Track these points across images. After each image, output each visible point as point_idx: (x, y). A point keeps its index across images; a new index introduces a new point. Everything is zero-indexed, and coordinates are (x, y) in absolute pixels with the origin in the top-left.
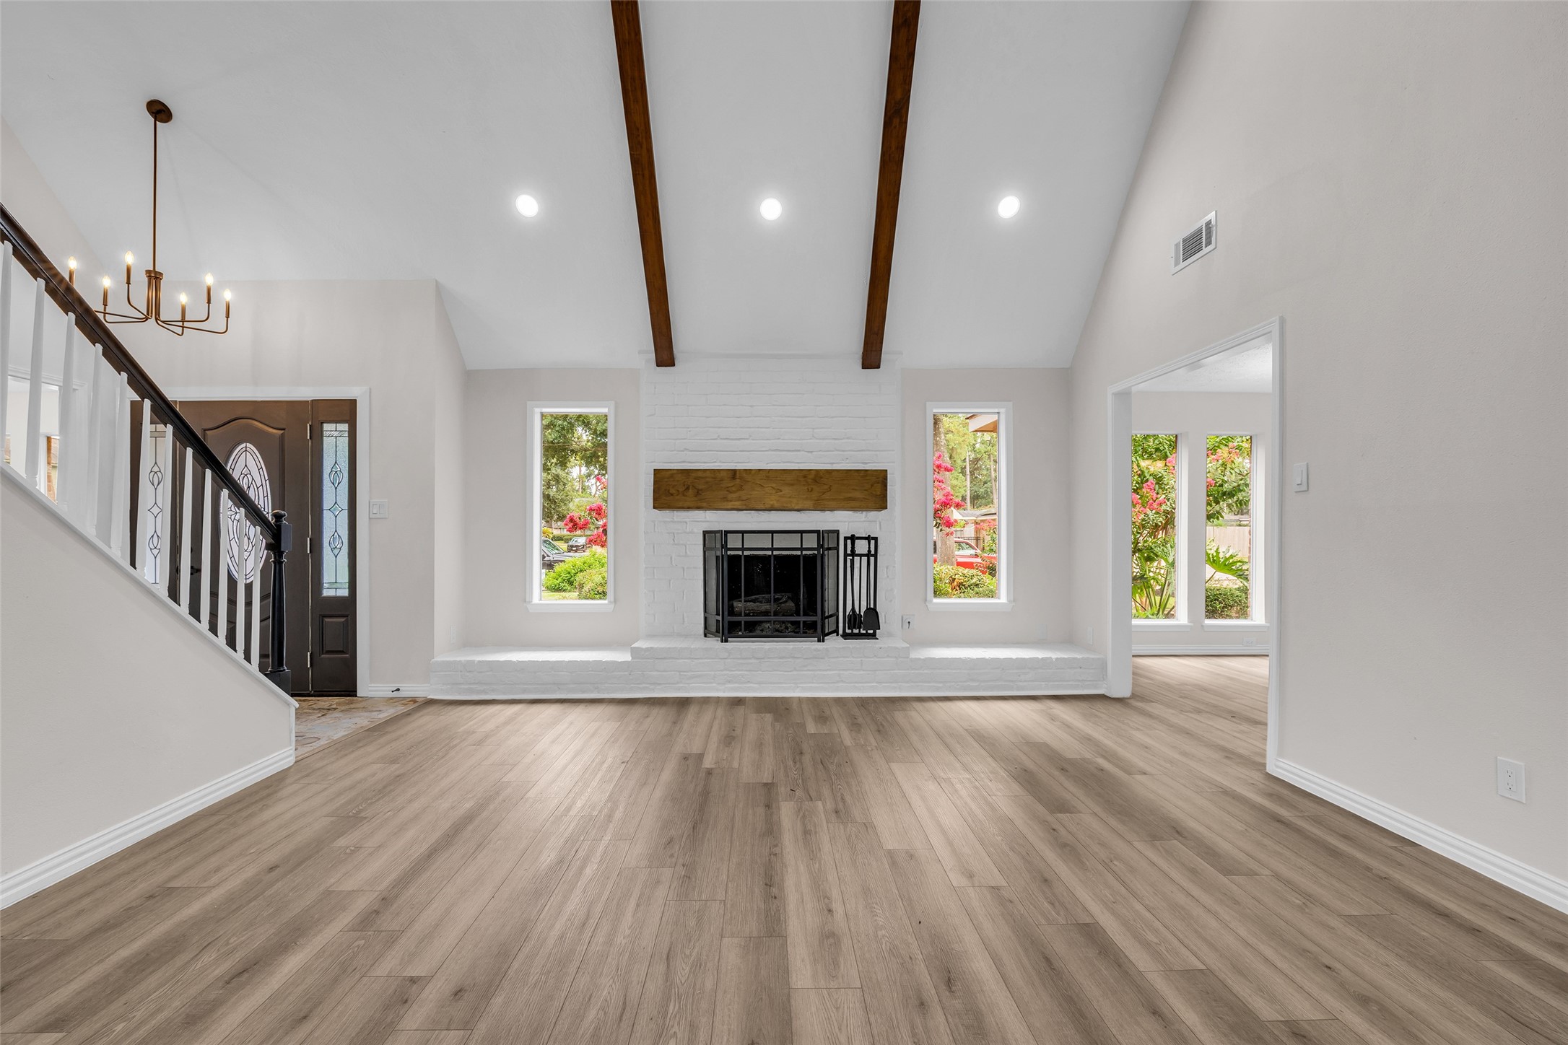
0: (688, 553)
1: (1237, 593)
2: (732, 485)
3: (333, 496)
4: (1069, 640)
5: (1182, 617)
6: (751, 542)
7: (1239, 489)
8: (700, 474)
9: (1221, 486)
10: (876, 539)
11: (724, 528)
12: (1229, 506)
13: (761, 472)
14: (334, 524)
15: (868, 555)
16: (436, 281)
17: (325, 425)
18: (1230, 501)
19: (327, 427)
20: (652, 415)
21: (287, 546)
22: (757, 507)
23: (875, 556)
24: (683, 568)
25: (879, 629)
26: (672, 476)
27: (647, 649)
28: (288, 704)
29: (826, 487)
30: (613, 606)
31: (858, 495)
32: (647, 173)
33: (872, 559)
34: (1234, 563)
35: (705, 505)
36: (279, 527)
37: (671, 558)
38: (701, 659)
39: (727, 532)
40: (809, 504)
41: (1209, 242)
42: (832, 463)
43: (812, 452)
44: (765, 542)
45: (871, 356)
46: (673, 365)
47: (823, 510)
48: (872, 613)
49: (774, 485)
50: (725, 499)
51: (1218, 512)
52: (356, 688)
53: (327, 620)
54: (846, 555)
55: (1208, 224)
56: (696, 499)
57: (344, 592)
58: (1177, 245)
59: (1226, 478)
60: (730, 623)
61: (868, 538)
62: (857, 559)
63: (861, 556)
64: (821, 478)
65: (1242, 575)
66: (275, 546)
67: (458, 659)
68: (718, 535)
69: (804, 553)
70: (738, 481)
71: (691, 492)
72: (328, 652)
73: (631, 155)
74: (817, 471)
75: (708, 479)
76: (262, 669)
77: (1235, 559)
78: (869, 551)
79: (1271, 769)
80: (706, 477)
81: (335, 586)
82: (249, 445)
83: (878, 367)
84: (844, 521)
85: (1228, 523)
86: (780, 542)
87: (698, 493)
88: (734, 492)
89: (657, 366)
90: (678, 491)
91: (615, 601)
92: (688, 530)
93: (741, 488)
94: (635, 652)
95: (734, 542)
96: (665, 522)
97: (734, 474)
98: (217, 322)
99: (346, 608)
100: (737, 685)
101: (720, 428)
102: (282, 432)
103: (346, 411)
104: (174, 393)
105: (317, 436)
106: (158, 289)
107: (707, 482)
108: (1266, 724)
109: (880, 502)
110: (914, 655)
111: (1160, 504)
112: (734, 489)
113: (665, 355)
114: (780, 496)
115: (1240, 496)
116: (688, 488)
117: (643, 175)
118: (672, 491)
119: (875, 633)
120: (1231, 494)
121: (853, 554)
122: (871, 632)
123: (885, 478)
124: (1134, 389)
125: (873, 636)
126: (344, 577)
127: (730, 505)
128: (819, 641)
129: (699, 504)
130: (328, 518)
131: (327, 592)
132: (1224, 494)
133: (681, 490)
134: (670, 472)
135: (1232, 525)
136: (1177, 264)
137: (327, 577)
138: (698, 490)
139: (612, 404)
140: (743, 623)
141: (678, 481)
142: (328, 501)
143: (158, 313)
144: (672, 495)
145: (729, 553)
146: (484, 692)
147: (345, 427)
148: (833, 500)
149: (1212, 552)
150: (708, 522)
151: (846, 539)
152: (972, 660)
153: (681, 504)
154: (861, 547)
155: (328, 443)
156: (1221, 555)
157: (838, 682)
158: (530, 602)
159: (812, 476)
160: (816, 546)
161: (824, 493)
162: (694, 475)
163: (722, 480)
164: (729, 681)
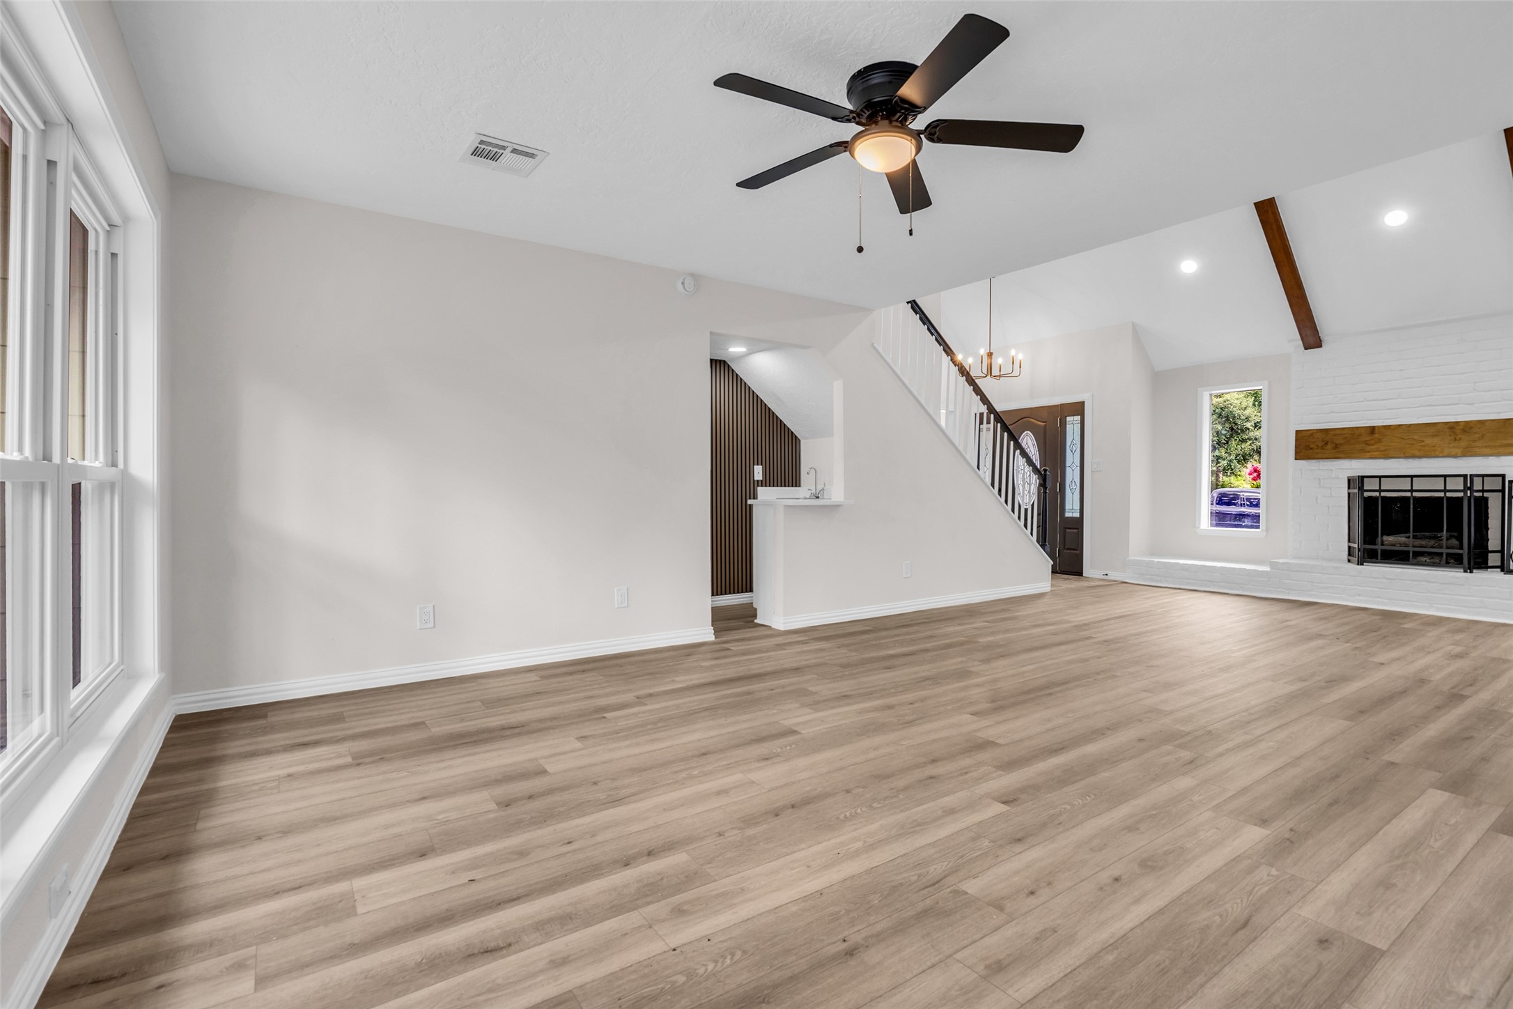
2: (1370, 438)
3: (1072, 459)
6: (1386, 485)
8: (1338, 432)
13: (1401, 427)
14: (1072, 475)
16: (1133, 323)
17: (1068, 418)
19: (1069, 419)
20: (1301, 388)
21: (1049, 485)
24: (1329, 507)
26: (1312, 435)
27: (1284, 563)
28: (1049, 562)
29: (1477, 436)
30: (1265, 533)
32: (1274, 227)
36: (1045, 475)
37: (1317, 498)
38: (1331, 574)
40: (1459, 451)
42: (1499, 413)
43: (1472, 404)
44: (1403, 485)
46: (1320, 346)
47: (1471, 456)
49: (1417, 437)
50: (1363, 451)
52: (1082, 571)
53: (1067, 530)
56: (1334, 451)
57: (1077, 515)
64: (1472, 428)
66: (1043, 484)
70: (1377, 435)
71: (1329, 446)
72: (1068, 549)
73: (1260, 220)
74: (1467, 423)
75: (1346, 436)
76: (1038, 541)
80: (1344, 434)
81: (1073, 511)
82: (1028, 432)
86: (1423, 484)
87: (1336, 447)
88: (1373, 445)
89: (1305, 349)
90: (1317, 446)
91: (1267, 530)
92: (1333, 476)
93: (1379, 441)
94: (1273, 565)
95: (1373, 485)
96: (1311, 470)
97: (1372, 430)
98: (1016, 373)
99: (1078, 524)
101: (1366, 391)
102: (1044, 424)
103: (1078, 409)
104: (999, 407)
105: (1063, 424)
106: (991, 358)
107: (1345, 438)
112: (1372, 442)
113: (1311, 336)
114: (1423, 446)
116: (1326, 443)
117: (1272, 229)
118: (1312, 446)
126: (1077, 507)
128: (1465, 571)
129: (1337, 456)
130: (1068, 471)
131: (1068, 515)
133: (1320, 445)
134: (1310, 432)
137: (1068, 506)
138: (1336, 445)
139: (1266, 382)
140: (1379, 551)
141: (1318, 438)
142: (1068, 463)
143: (991, 373)
144: (1311, 449)
145: (1368, 494)
146: (1157, 581)
147: (1078, 418)
148: (1486, 447)
150: (1353, 469)
153: (1320, 456)
155: (1069, 428)
158: (1199, 528)
159: (1461, 427)
160: (1462, 488)
161: (1474, 441)
162: (1333, 433)
163: (1360, 435)
164: (1359, 595)
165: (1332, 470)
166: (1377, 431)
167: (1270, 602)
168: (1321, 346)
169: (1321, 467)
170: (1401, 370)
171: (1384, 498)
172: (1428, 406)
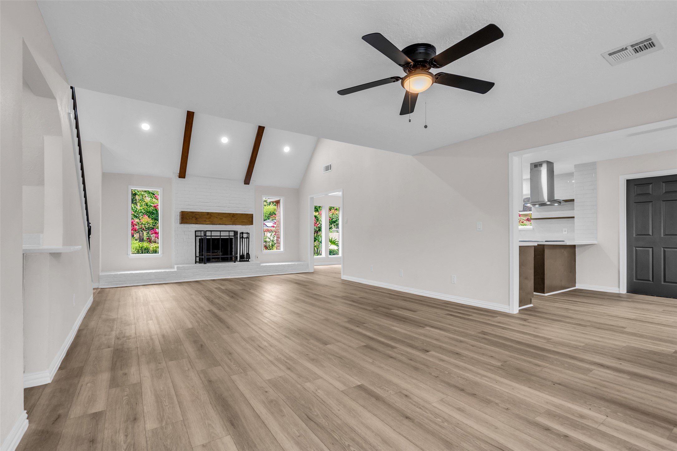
0: (190, 237)
1: (337, 250)
2: (207, 217)
4: (299, 261)
5: (324, 255)
6: (214, 233)
7: (336, 221)
8: (197, 213)
9: (332, 219)
10: (249, 233)
11: (205, 230)
12: (334, 225)
13: (216, 213)
15: (247, 238)
16: (101, 143)
18: (335, 224)
20: (177, 194)
22: (216, 224)
23: (249, 238)
24: (188, 242)
25: (250, 259)
26: (186, 213)
27: (182, 267)
29: (236, 218)
30: (162, 255)
31: (245, 221)
32: (190, 126)
33: (248, 239)
34: (336, 242)
35: (198, 222)
37: (184, 239)
39: (206, 231)
40: (231, 223)
41: (330, 169)
42: (235, 211)
44: (218, 234)
45: (247, 181)
47: (235, 225)
48: (248, 254)
49: (220, 217)
50: (205, 221)
51: (331, 227)
54: (240, 238)
55: (330, 165)
58: (324, 167)
59: (333, 217)
60: (207, 258)
61: (247, 233)
62: (244, 239)
63: (245, 238)
64: (234, 215)
65: (338, 246)
67: (111, 274)
68: (203, 232)
69: (230, 237)
70: (209, 216)
71: (194, 219)
77: (336, 240)
78: (247, 237)
79: (342, 278)
80: (199, 214)
83: (249, 184)
84: (239, 228)
85: (334, 231)
86: (223, 234)
87: (196, 219)
88: (208, 219)
89: (179, 177)
92: (189, 230)
93: (210, 218)
94: (177, 268)
95: (208, 234)
96: (182, 228)
97: (208, 213)
100: (211, 276)
101: (200, 199)
107: (200, 216)
108: (341, 274)
109: (251, 223)
110: (262, 265)
111: (317, 225)
113: (182, 174)
114: (222, 221)
115: (337, 222)
116: (193, 217)
118: (188, 218)
119: (248, 260)
120: (334, 222)
121: (243, 237)
122: (247, 260)
123: (253, 216)
124: (314, 197)
125: (248, 261)
127: (207, 223)
128: (234, 262)
129: (197, 222)
132: (333, 222)
133: (191, 218)
135: (335, 232)
136: (324, 171)
139: (162, 189)
140: (211, 258)
141: (190, 215)
144: (188, 219)
145: (207, 237)
146: (122, 284)
148: (238, 222)
149: (331, 239)
150: (198, 228)
151: (240, 233)
152: (277, 265)
153: (188, 222)
154: (245, 235)
156: (333, 240)
157: (241, 273)
159: (232, 215)
160: (233, 235)
161: (235, 220)
162: (195, 213)
163: (204, 215)
164: (209, 275)
165: (189, 228)
166: (209, 214)
167: (171, 285)
168: (185, 178)
169: (185, 227)
170: (211, 193)
171: (212, 238)
172: (218, 207)
